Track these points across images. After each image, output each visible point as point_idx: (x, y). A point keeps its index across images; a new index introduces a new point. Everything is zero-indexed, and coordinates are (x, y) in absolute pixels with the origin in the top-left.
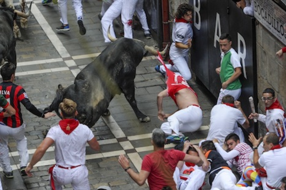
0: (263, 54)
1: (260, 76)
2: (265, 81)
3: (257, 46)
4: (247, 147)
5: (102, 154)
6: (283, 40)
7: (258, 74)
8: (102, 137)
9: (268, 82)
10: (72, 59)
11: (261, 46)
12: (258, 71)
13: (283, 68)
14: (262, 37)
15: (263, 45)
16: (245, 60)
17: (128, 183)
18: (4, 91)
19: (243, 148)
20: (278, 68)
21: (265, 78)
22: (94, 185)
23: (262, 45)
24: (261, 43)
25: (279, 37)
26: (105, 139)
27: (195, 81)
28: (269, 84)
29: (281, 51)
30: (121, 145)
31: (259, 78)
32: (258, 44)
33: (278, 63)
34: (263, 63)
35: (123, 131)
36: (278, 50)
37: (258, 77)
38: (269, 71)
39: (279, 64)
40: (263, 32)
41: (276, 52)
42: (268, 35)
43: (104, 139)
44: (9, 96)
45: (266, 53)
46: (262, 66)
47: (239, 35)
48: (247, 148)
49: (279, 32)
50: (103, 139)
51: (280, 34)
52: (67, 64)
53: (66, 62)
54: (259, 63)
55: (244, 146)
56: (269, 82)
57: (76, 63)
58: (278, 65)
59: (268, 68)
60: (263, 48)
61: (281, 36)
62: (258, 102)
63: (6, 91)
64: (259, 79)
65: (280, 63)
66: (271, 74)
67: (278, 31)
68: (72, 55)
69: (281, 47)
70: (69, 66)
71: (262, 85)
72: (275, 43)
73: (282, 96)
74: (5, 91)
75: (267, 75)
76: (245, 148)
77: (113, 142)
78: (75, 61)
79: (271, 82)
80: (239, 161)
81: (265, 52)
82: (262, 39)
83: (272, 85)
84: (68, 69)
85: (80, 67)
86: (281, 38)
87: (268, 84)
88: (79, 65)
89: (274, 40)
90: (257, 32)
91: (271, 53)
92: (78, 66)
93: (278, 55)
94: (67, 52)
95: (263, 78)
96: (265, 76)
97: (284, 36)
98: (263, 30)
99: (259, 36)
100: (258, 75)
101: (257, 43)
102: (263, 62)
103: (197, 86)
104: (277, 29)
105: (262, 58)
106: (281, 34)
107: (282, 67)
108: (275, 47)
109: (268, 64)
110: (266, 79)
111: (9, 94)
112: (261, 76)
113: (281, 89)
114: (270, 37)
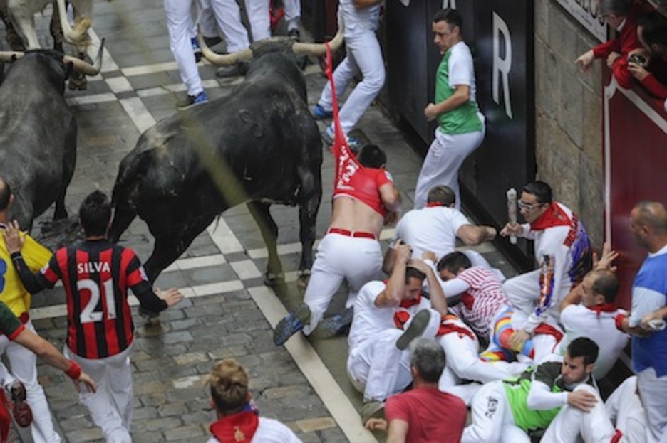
0: (550, 62)
1: (541, 112)
2: (554, 124)
3: (536, 43)
4: (486, 274)
5: (193, 290)
6: (595, 29)
7: (537, 106)
8: (193, 251)
9: (558, 125)
10: (122, 75)
11: (544, 42)
12: (537, 100)
13: (593, 94)
14: (547, 22)
15: (549, 40)
16: (509, 75)
17: (248, 354)
18: (96, 264)
19: (479, 277)
20: (583, 93)
21: (552, 116)
22: (176, 358)
23: (547, 40)
24: (546, 36)
25: (587, 21)
26: (199, 256)
27: (397, 125)
28: (562, 129)
29: (589, 55)
30: (235, 268)
31: (540, 116)
32: (538, 40)
33: (582, 82)
34: (549, 82)
35: (237, 237)
36: (583, 53)
37: (537, 114)
38: (562, 101)
39: (585, 84)
40: (549, 8)
41: (578, 56)
42: (562, 16)
43: (197, 255)
44: (109, 276)
45: (557, 58)
46: (547, 89)
47: (496, 17)
48: (486, 276)
49: (586, 10)
50: (195, 257)
51: (589, 15)
52: (112, 87)
53: (109, 81)
54: (541, 83)
55: (480, 272)
56: (562, 125)
57: (132, 85)
58: (583, 87)
59: (559, 93)
60: (549, 47)
61: (590, 19)
62: (536, 171)
63: (101, 264)
64: (539, 119)
65: (586, 82)
66: (565, 106)
67: (583, 7)
68: (121, 66)
69: (591, 46)
70: (116, 91)
71: (546, 132)
72: (577, 36)
73: (590, 158)
74: (98, 265)
75: (557, 109)
76: (482, 276)
77: (216, 263)
78: (130, 79)
79: (567, 127)
80: (476, 308)
81: (553, 57)
82: (547, 26)
83: (569, 132)
84: (114, 98)
85: (139, 92)
86: (591, 24)
87: (560, 131)
88: (138, 88)
89: (575, 29)
90: (537, 10)
91: (566, 59)
92: (135, 90)
93: (581, 62)
94: (111, 58)
95: (549, 117)
96: (552, 112)
97: (597, 20)
98: (551, 6)
99: (542, 20)
100: (537, 111)
101: (536, 35)
102: (549, 79)
103: (401, 137)
104: (582, 4)
105: (546, 71)
106: (592, 14)
107: (592, 91)
108: (577, 45)
109: (560, 84)
110: (556, 120)
111: (108, 270)
112: (544, 113)
113: (588, 140)
114: (566, 21)
